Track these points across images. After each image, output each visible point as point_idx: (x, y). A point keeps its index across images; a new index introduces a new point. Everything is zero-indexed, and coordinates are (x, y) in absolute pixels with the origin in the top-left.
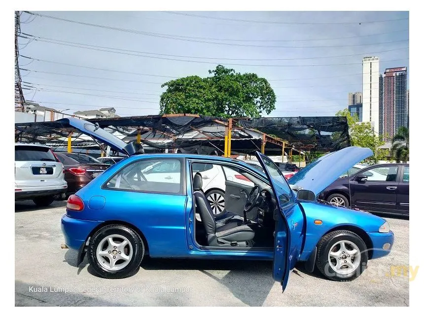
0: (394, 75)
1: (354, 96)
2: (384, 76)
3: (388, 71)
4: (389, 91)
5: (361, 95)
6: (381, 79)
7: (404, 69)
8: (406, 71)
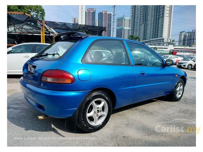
0: (91, 12)
1: (75, 19)
2: (87, 11)
3: (88, 9)
4: (89, 19)
5: (77, 19)
6: (86, 12)
7: (95, 10)
8: (95, 11)
